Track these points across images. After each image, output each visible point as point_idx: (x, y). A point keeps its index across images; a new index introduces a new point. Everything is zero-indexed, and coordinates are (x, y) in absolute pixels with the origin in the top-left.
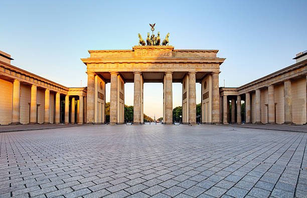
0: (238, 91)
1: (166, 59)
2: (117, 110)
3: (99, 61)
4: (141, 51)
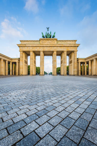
0: (85, 60)
1: (54, 45)
2: (33, 69)
3: (25, 46)
4: (43, 41)
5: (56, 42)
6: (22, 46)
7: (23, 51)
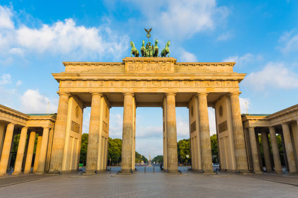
0: (269, 120)
1: (166, 75)
2: (97, 150)
3: (77, 78)
4: (133, 65)
5: (173, 69)
6: (70, 78)
7: (71, 93)
